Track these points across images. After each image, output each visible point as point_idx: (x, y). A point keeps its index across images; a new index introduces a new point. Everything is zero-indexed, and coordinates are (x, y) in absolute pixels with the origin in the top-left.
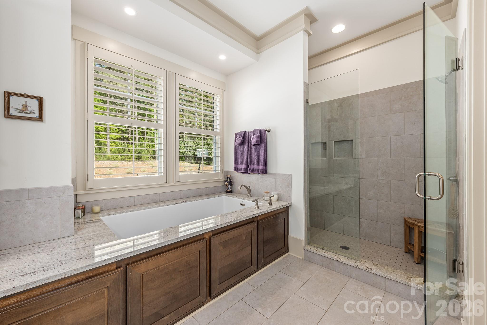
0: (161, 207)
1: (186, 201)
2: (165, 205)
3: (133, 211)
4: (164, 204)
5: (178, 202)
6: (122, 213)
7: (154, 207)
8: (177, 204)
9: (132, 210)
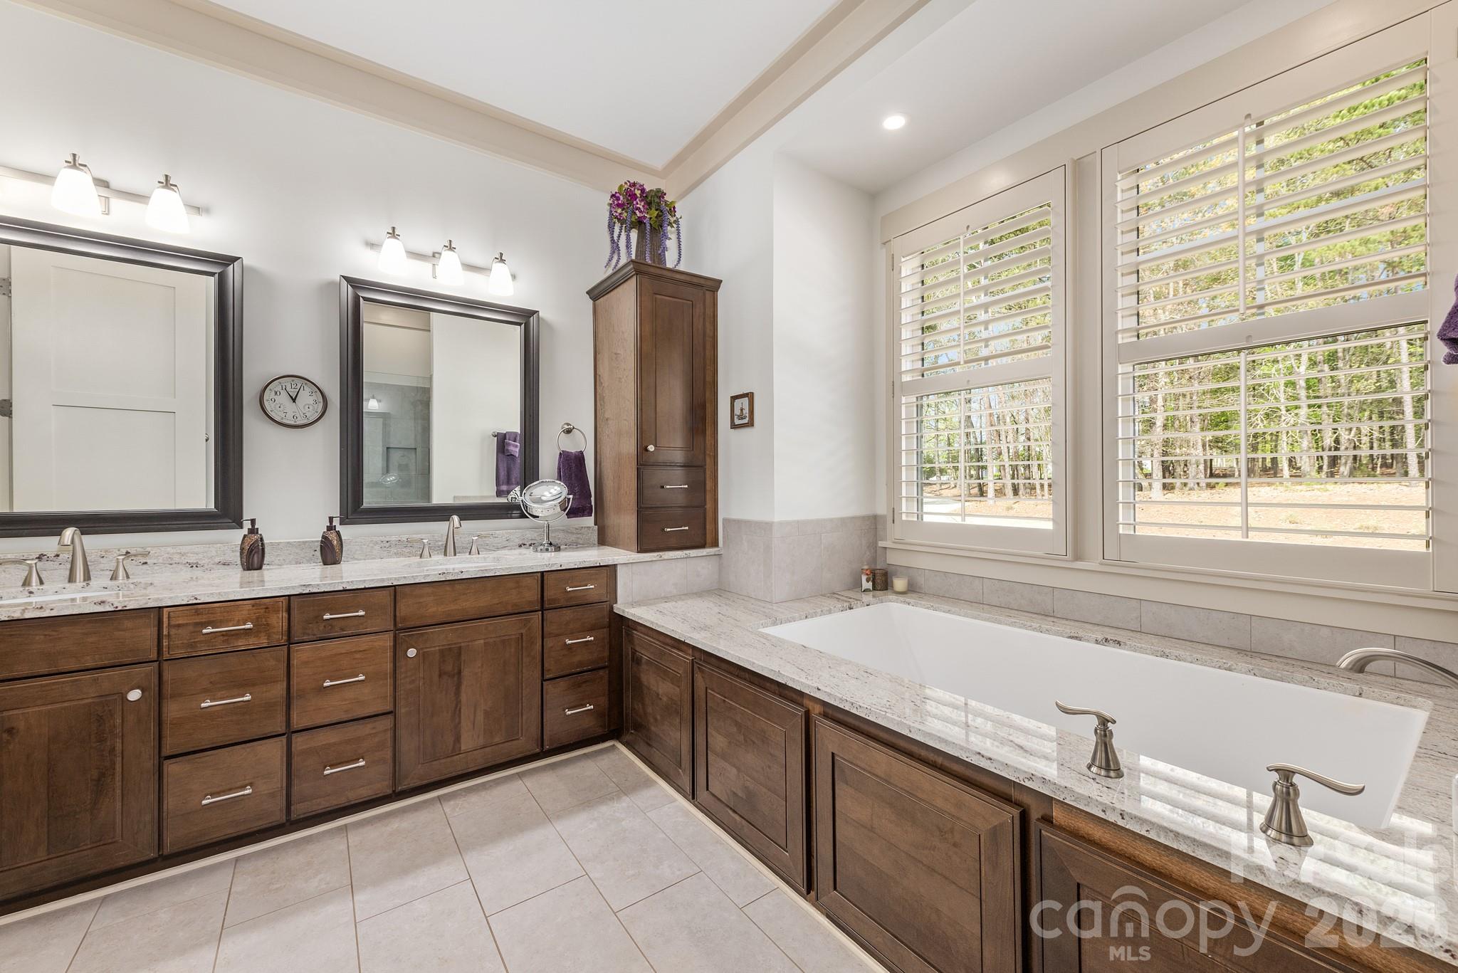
0: (1020, 627)
1: (1119, 643)
2: (1035, 629)
3: (949, 612)
4: (1029, 624)
5: (1081, 634)
6: (928, 608)
7: (1000, 623)
8: (1076, 638)
9: (948, 608)
